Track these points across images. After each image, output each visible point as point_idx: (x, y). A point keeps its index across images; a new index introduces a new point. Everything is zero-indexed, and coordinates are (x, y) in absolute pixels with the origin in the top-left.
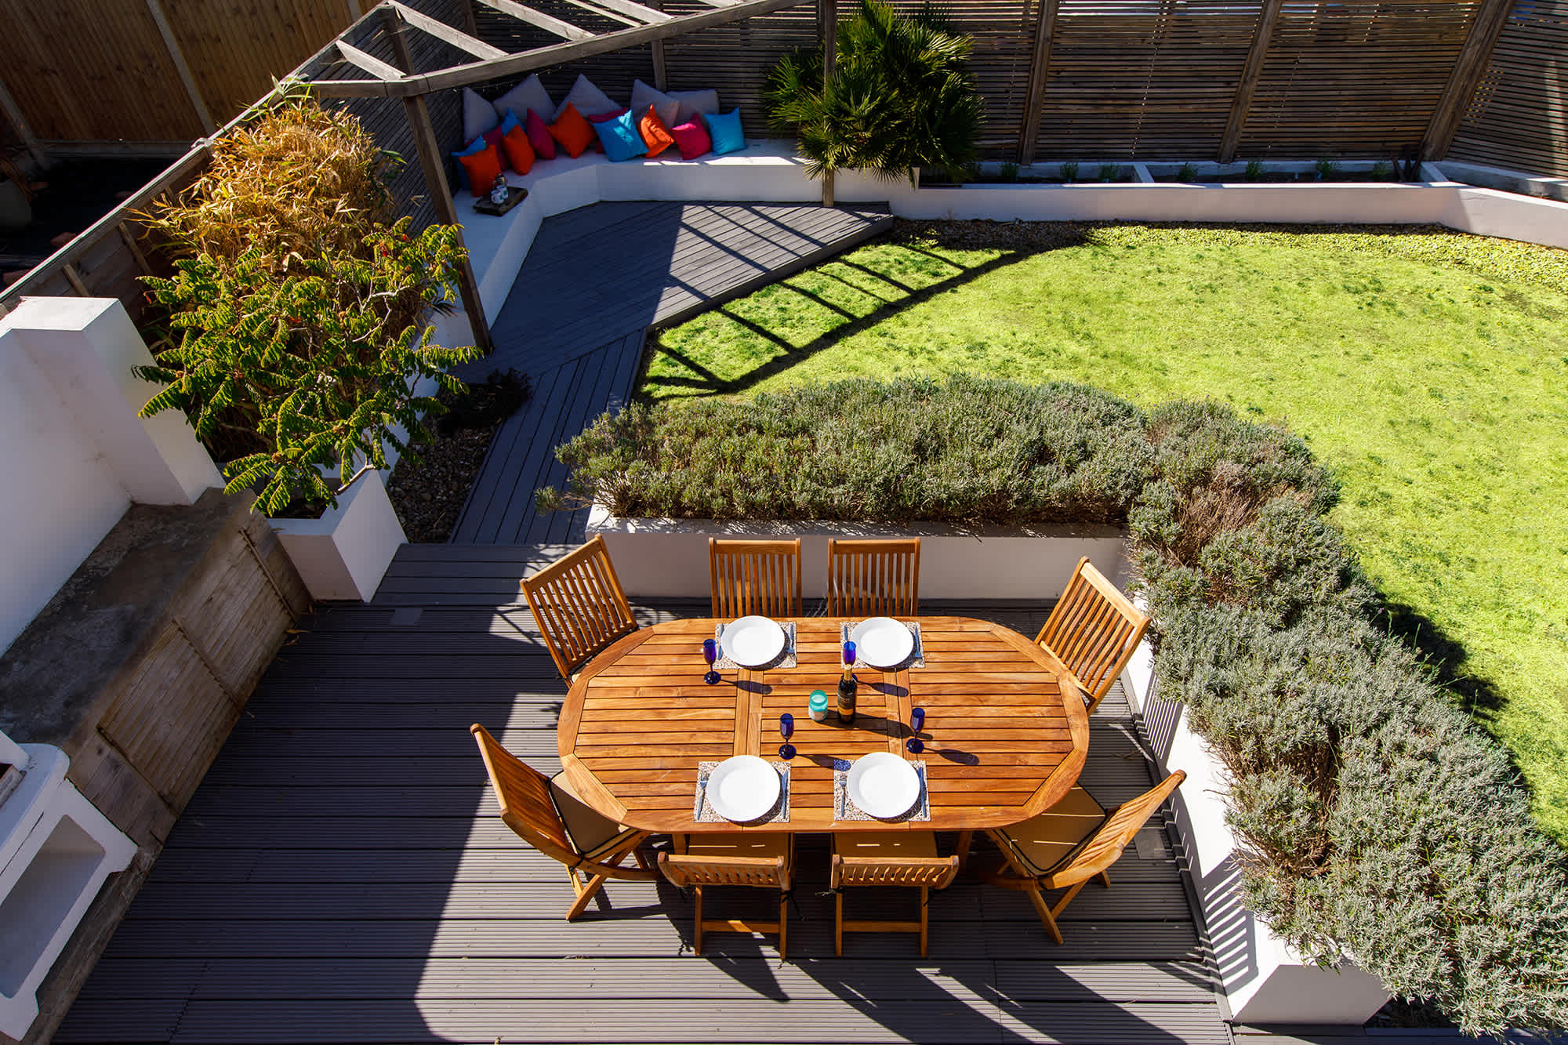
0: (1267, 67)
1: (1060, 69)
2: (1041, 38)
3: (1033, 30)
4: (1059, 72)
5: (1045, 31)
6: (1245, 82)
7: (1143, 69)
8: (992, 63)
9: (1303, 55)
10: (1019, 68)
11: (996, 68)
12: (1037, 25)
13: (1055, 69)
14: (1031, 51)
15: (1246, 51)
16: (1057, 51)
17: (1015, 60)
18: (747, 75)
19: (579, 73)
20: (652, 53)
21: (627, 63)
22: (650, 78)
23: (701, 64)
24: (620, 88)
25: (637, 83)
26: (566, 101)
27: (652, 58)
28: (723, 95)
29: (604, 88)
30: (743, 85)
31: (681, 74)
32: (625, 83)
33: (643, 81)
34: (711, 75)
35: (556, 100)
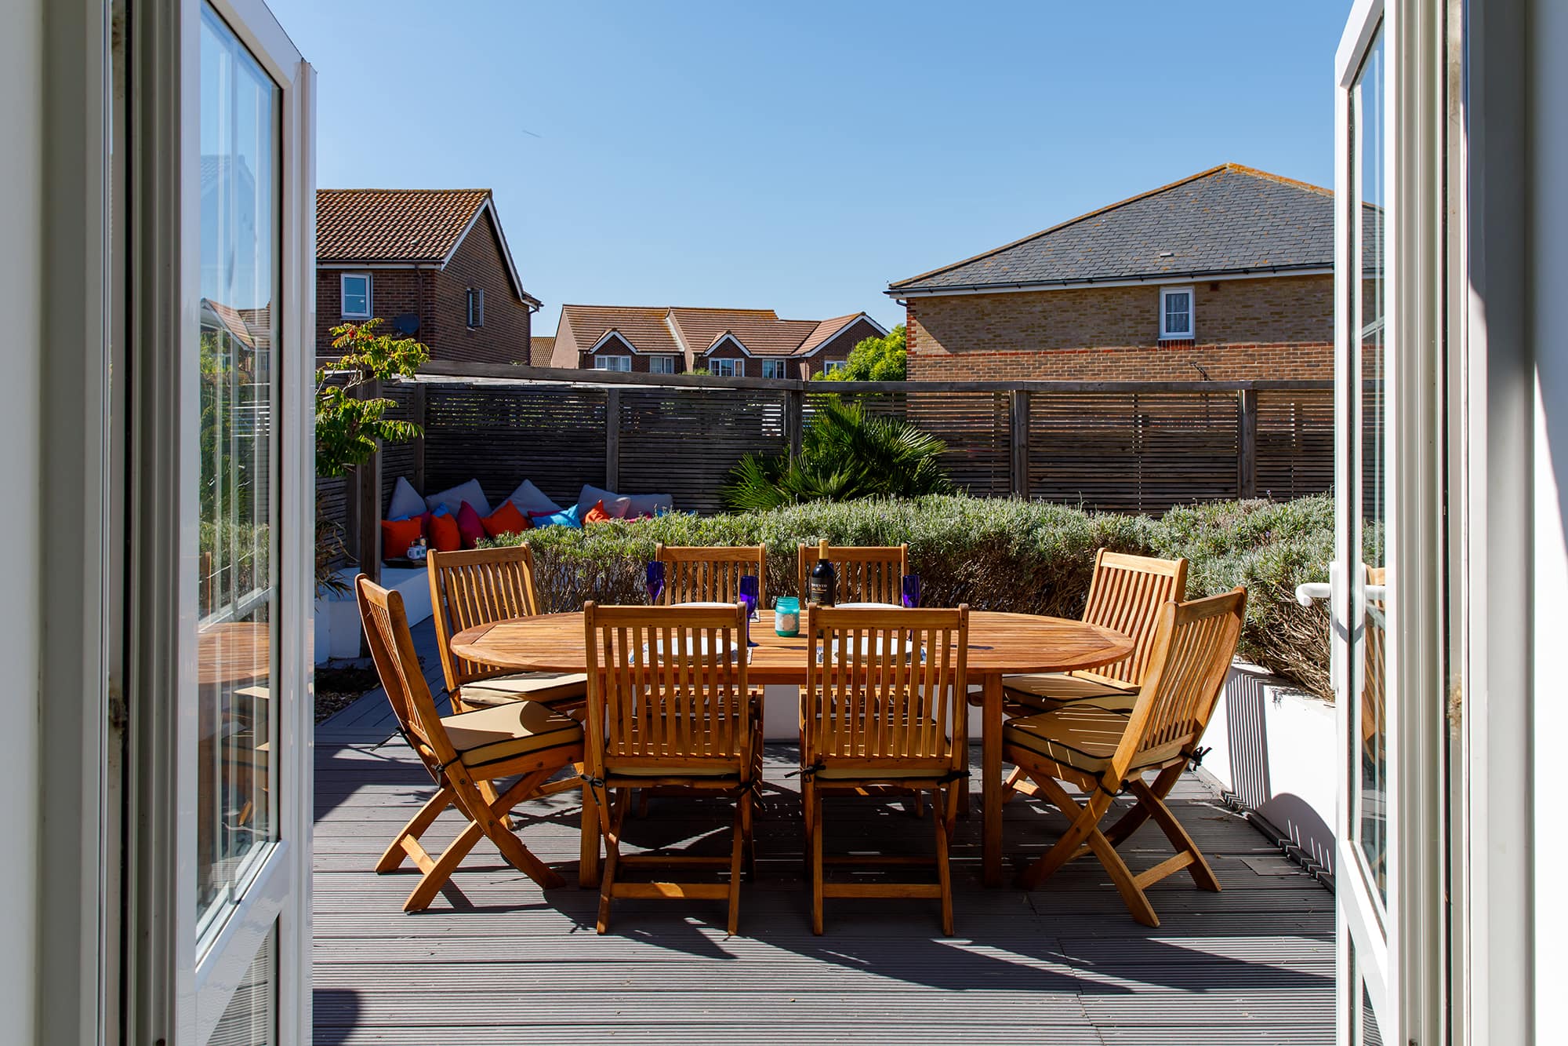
0: (1261, 474)
1: (1041, 475)
2: (1016, 445)
3: (1007, 441)
4: (1041, 478)
5: (1019, 439)
6: (1242, 487)
7: (1130, 475)
8: (968, 469)
9: (1296, 464)
10: (998, 474)
11: (971, 474)
12: (1011, 435)
13: (1036, 475)
14: (1008, 459)
15: (1235, 460)
16: (1036, 459)
17: (993, 466)
18: (706, 481)
19: (525, 479)
20: (606, 457)
21: (578, 469)
22: (600, 483)
23: (657, 470)
24: (567, 494)
25: (587, 487)
26: (506, 501)
27: (606, 462)
28: (678, 501)
29: (549, 493)
30: (701, 491)
31: (635, 480)
32: (573, 489)
33: (593, 486)
34: (666, 481)
35: (493, 503)
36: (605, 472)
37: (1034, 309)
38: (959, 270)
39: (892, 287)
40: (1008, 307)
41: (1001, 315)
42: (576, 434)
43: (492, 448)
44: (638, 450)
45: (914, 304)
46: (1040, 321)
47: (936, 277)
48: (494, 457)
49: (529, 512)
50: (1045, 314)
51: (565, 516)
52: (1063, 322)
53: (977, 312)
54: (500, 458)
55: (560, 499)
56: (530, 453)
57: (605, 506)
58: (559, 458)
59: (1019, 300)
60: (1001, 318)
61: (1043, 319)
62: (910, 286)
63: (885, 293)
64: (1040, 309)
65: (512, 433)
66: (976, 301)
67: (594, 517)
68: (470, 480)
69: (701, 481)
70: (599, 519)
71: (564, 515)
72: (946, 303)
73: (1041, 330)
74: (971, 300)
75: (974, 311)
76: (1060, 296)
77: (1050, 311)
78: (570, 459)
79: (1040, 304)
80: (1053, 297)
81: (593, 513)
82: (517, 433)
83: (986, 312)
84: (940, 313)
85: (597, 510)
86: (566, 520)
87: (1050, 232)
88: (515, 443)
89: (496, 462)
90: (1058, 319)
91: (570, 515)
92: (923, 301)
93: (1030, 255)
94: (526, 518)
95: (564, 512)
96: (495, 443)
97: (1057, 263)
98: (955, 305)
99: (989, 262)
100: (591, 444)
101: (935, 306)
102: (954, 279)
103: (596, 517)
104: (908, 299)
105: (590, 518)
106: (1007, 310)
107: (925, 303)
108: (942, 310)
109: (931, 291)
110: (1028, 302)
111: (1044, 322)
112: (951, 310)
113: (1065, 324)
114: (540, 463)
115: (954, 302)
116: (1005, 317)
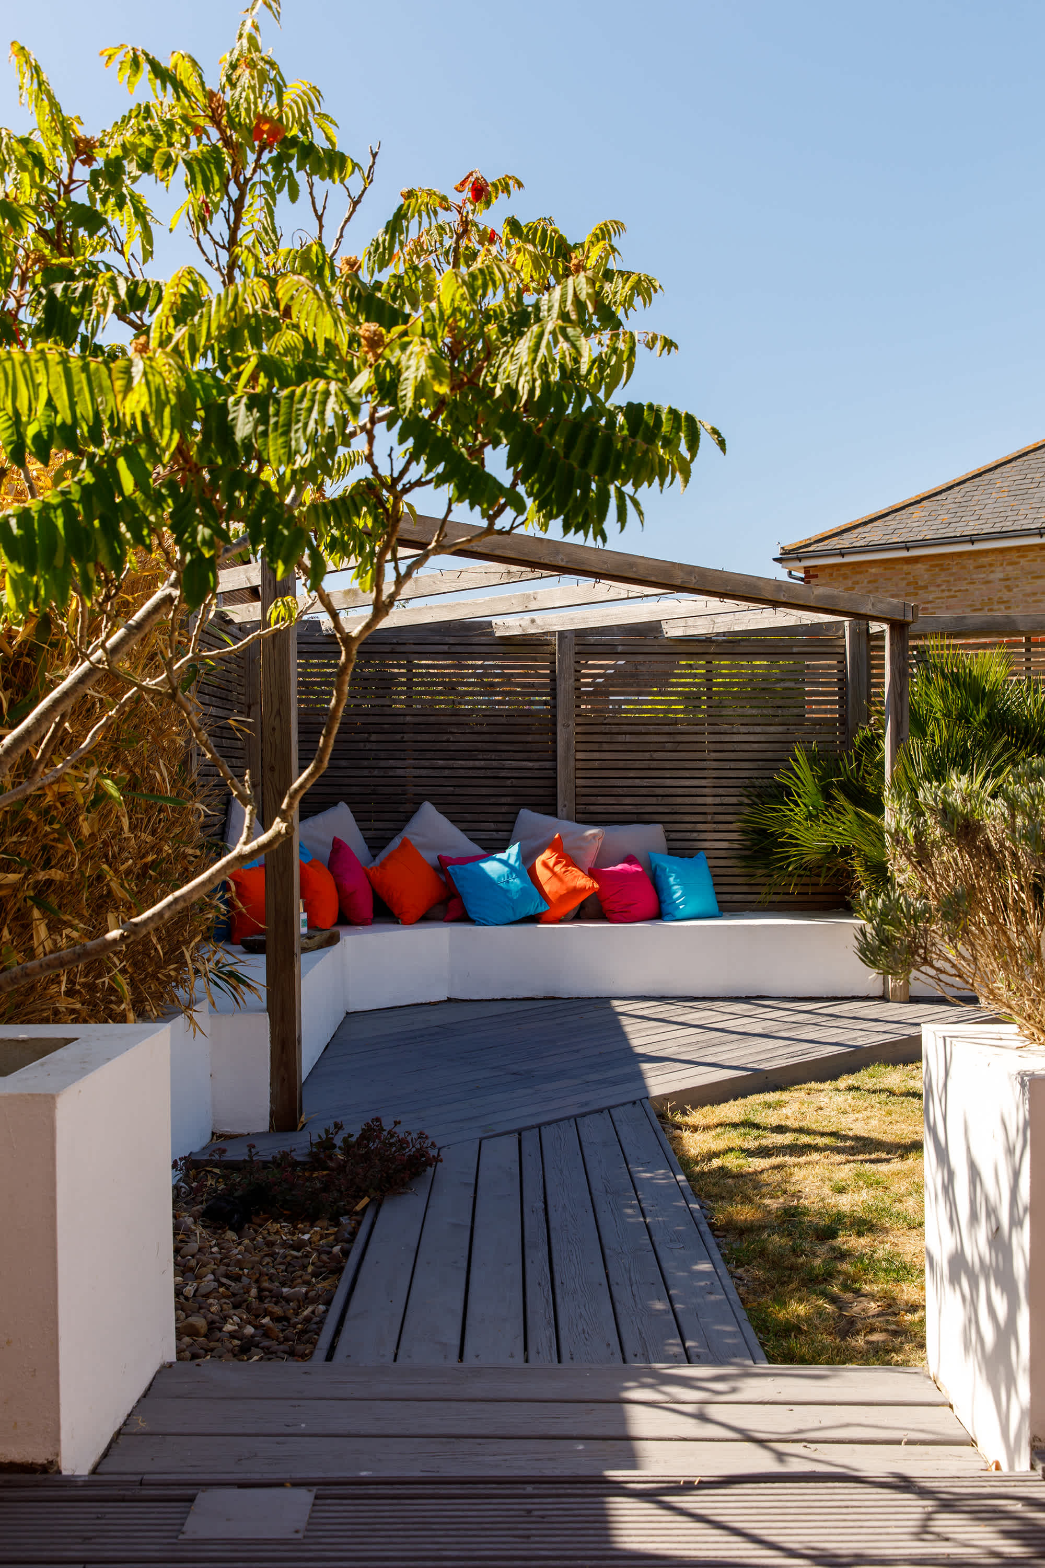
18: (718, 800)
19: (425, 800)
20: (555, 760)
21: (509, 782)
22: (549, 807)
23: (637, 782)
24: (492, 826)
25: (525, 813)
26: (397, 841)
27: (555, 769)
28: (673, 836)
29: (464, 825)
30: (709, 817)
31: (602, 800)
32: (500, 818)
33: (534, 811)
34: (653, 800)
35: (376, 844)
36: (556, 787)
37: (992, 576)
38: (875, 524)
39: (785, 552)
40: (952, 574)
41: (943, 587)
42: (503, 720)
43: (368, 746)
44: (605, 747)
45: (816, 576)
46: (999, 594)
47: (845, 536)
48: (373, 763)
49: (439, 857)
50: (1008, 583)
51: (505, 863)
52: (1034, 594)
53: (908, 584)
54: (383, 763)
55: (483, 835)
56: (428, 755)
57: (566, 843)
58: (477, 764)
59: (970, 564)
60: (943, 591)
61: (1005, 591)
62: (811, 549)
63: (775, 560)
64: (1001, 576)
65: (400, 720)
66: (906, 568)
67: (551, 863)
68: (336, 804)
69: (709, 800)
70: (560, 866)
71: (500, 861)
72: (860, 573)
73: (1002, 607)
74: (898, 567)
75: (905, 583)
76: (1031, 555)
77: (1016, 579)
78: (495, 764)
79: (1001, 569)
80: (1019, 557)
81: (547, 856)
82: (408, 718)
83: (921, 583)
84: (853, 589)
85: (554, 850)
86: (506, 869)
87: (996, 467)
88: (407, 737)
89: (376, 773)
90: (1028, 589)
91: (512, 861)
92: (828, 571)
93: (976, 498)
94: (436, 869)
95: (499, 856)
96: (374, 737)
97: (1021, 507)
98: (875, 575)
99: (918, 512)
100: (529, 738)
101: (845, 577)
102: (874, 535)
103: (556, 863)
104: (807, 570)
105: (545, 864)
106: (952, 579)
107: (831, 575)
108: (857, 583)
109: (843, 555)
110: (984, 567)
111: (1006, 595)
112: (869, 582)
113: (1038, 597)
114: (446, 773)
115: (873, 570)
116: (950, 590)
